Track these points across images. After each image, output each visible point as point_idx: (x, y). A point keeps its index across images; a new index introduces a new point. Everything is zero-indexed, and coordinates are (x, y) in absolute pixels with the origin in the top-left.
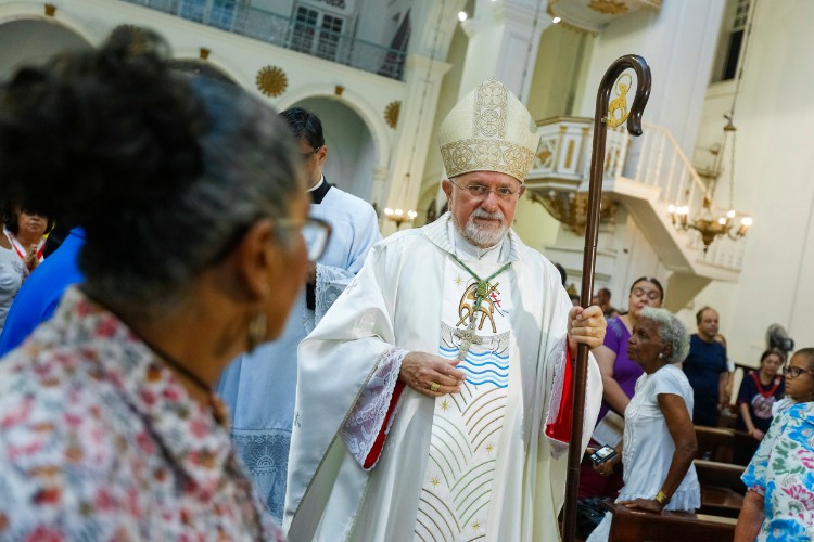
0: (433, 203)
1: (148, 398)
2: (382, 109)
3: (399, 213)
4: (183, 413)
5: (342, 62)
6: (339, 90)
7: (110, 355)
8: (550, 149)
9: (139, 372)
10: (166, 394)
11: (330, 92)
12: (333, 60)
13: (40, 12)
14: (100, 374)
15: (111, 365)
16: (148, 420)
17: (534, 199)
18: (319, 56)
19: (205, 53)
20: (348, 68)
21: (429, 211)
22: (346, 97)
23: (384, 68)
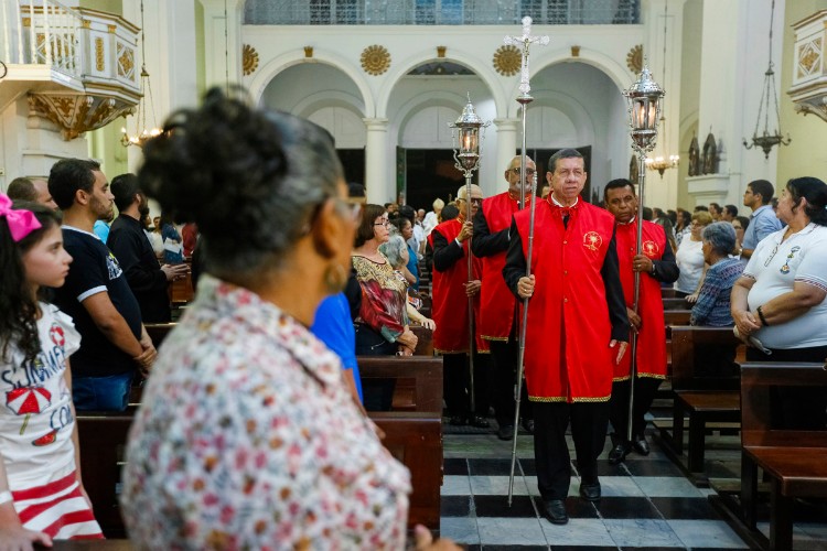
0: (695, 141)
1: (284, 338)
2: (623, 59)
3: (660, 160)
4: (306, 343)
5: (574, 22)
6: (575, 51)
7: (253, 316)
8: (816, 51)
9: (274, 322)
10: (294, 333)
11: (568, 55)
12: (565, 23)
13: (301, 56)
14: (253, 330)
15: (256, 322)
16: (290, 352)
17: (806, 111)
18: (550, 23)
19: (441, 51)
20: (582, 26)
21: (691, 150)
22: (584, 56)
23: (618, 15)
